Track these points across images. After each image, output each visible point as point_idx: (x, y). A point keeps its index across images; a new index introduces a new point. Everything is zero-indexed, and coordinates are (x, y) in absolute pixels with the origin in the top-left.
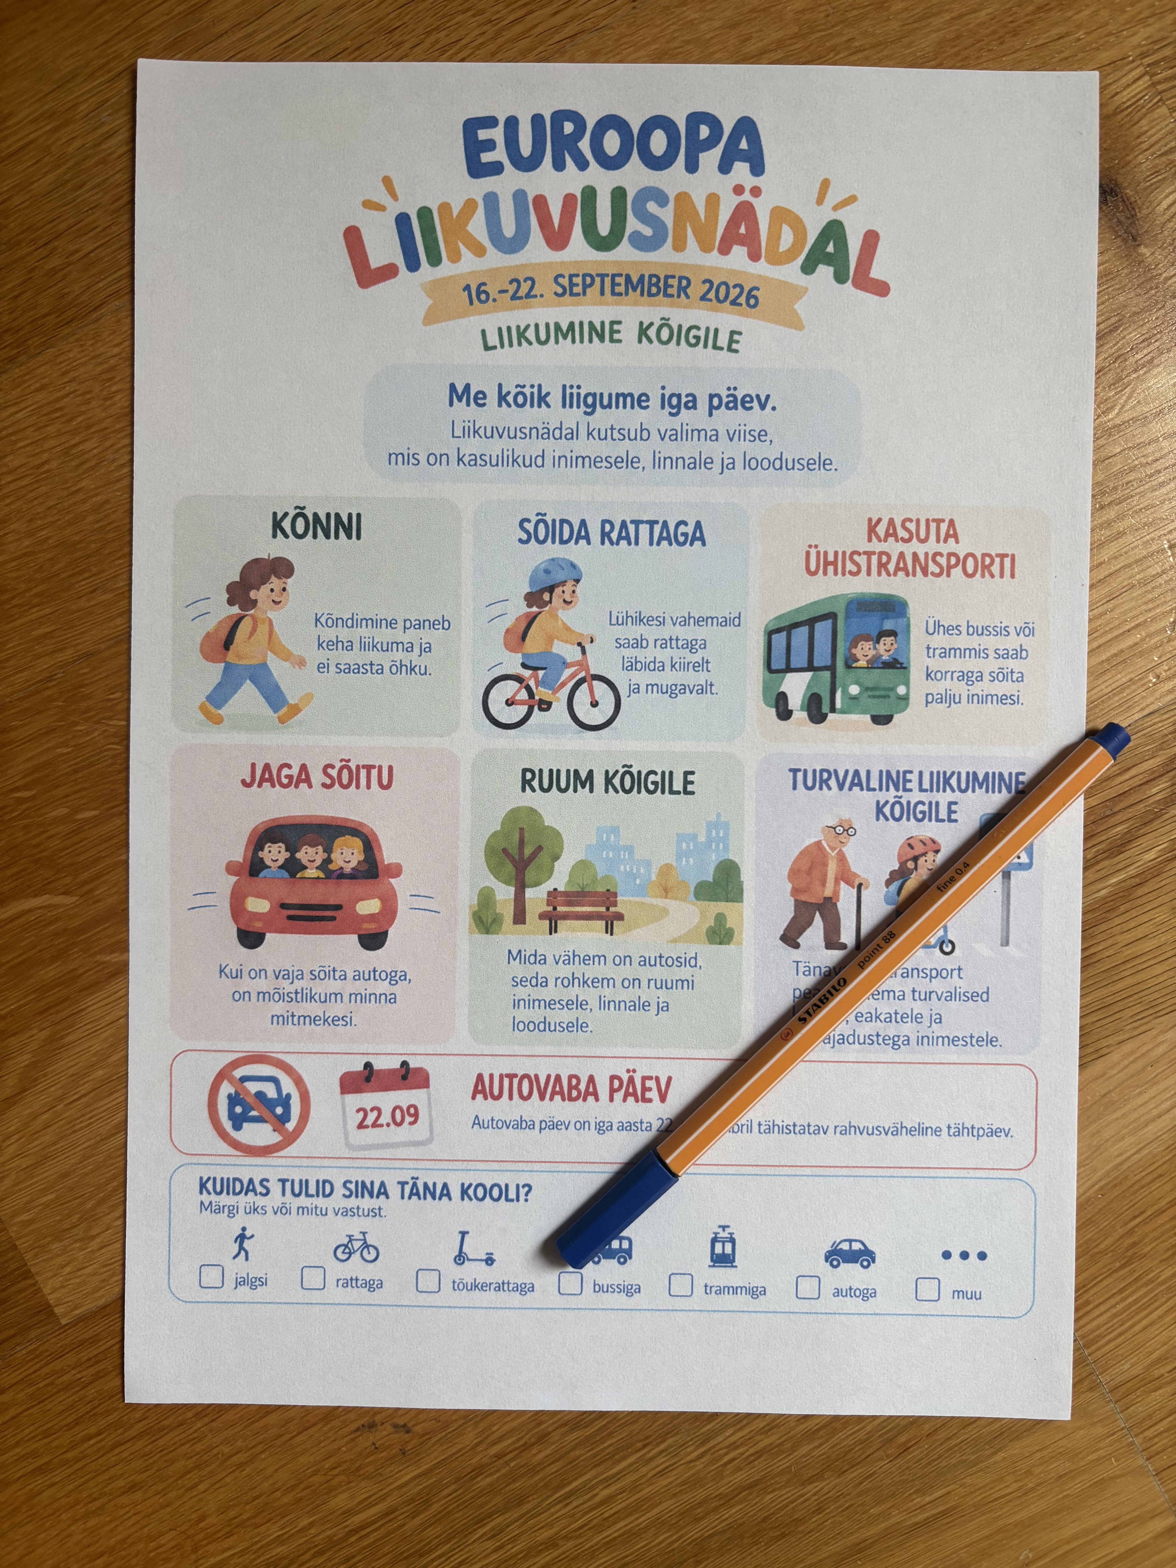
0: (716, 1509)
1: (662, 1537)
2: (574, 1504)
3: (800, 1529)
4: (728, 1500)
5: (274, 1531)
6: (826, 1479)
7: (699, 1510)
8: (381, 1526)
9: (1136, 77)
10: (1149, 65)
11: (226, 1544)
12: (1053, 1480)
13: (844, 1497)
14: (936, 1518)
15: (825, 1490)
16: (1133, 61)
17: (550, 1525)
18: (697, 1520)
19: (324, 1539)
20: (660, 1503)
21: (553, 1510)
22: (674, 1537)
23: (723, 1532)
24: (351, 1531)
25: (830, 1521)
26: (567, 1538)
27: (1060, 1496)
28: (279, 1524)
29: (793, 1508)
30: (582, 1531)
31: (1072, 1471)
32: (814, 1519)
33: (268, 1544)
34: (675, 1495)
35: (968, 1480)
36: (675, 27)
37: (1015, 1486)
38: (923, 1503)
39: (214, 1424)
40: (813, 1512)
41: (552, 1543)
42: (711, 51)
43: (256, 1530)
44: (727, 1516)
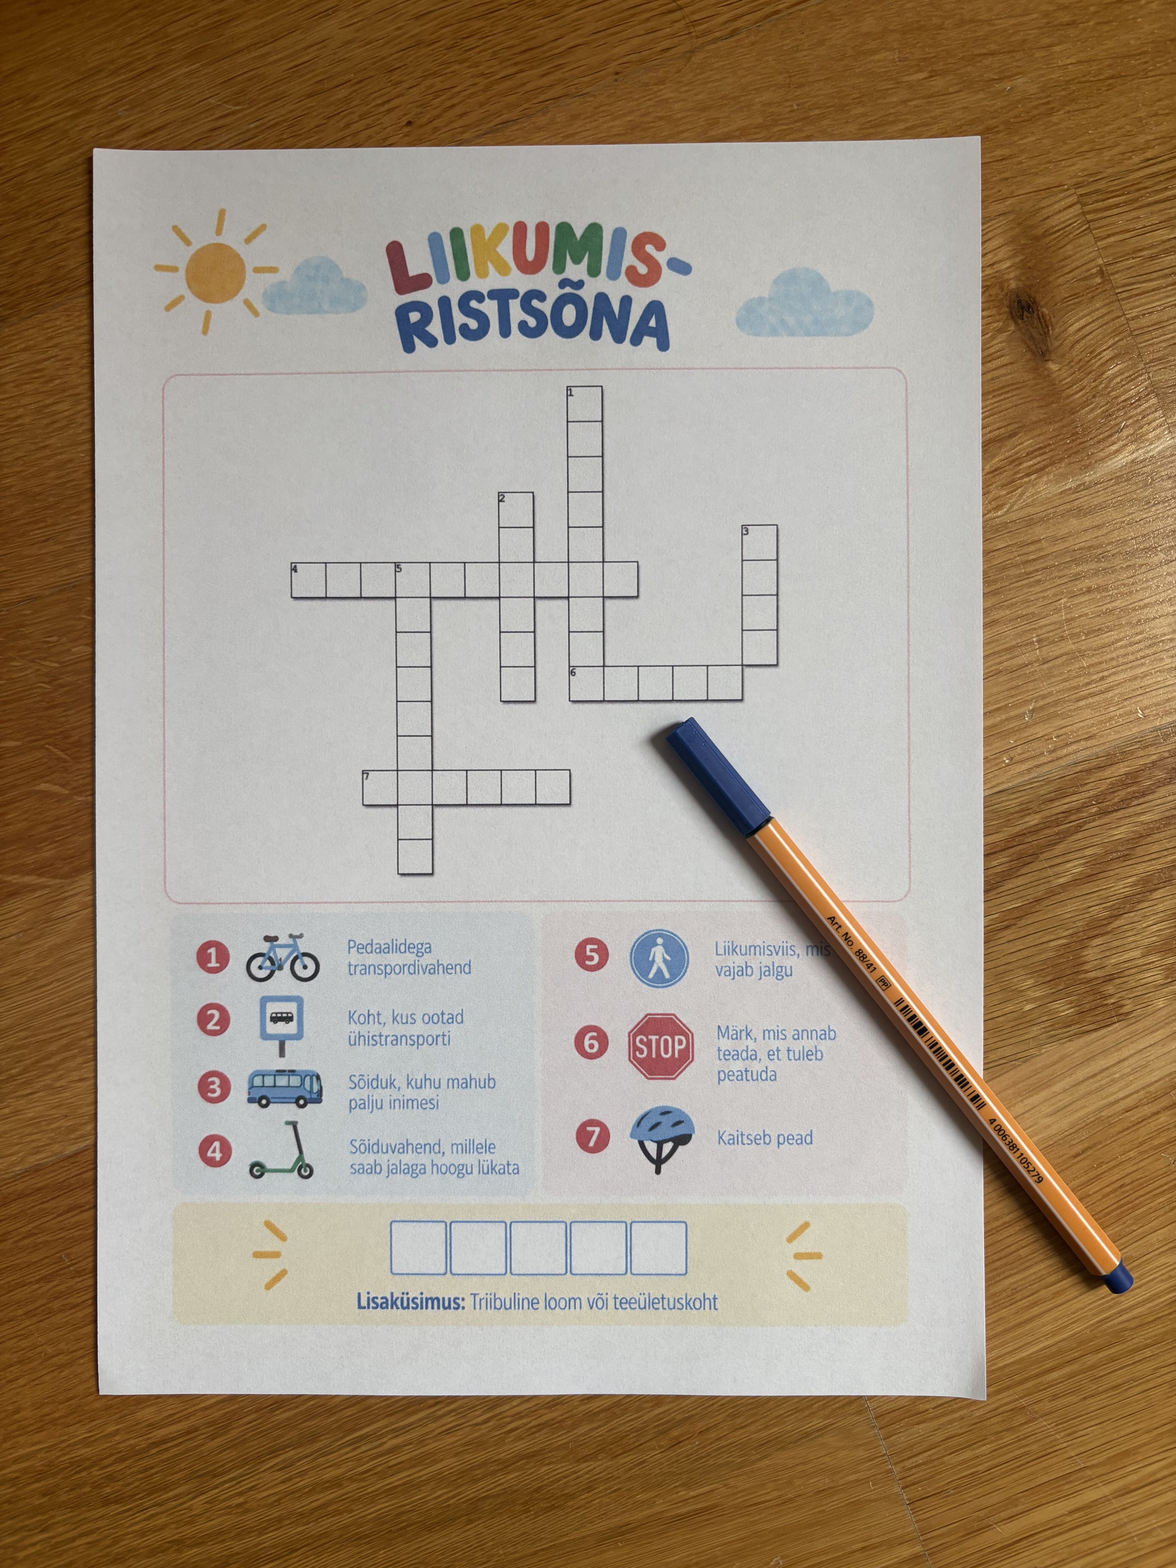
0: (494, 1473)
1: (439, 1493)
2: (363, 1449)
3: (570, 1504)
4: (506, 1466)
5: (81, 1432)
6: (600, 1460)
7: (478, 1472)
8: (181, 1443)
9: (1069, 204)
10: (1081, 195)
11: (36, 1438)
12: (811, 1494)
13: (614, 1480)
14: (697, 1513)
15: (598, 1470)
16: (1068, 190)
17: (337, 1465)
18: (476, 1481)
19: (126, 1447)
20: (442, 1460)
21: (342, 1451)
22: (451, 1494)
23: (498, 1495)
24: (153, 1443)
25: (597, 1501)
26: (351, 1479)
27: (816, 1510)
28: (88, 1427)
29: (565, 1483)
30: (366, 1475)
31: (831, 1488)
32: (583, 1497)
33: (75, 1444)
34: (456, 1454)
35: (732, 1482)
36: (649, 103)
37: (775, 1494)
38: (687, 1497)
39: (42, 1324)
40: (583, 1490)
41: (336, 1483)
42: (680, 129)
43: (66, 1430)
44: (503, 1481)
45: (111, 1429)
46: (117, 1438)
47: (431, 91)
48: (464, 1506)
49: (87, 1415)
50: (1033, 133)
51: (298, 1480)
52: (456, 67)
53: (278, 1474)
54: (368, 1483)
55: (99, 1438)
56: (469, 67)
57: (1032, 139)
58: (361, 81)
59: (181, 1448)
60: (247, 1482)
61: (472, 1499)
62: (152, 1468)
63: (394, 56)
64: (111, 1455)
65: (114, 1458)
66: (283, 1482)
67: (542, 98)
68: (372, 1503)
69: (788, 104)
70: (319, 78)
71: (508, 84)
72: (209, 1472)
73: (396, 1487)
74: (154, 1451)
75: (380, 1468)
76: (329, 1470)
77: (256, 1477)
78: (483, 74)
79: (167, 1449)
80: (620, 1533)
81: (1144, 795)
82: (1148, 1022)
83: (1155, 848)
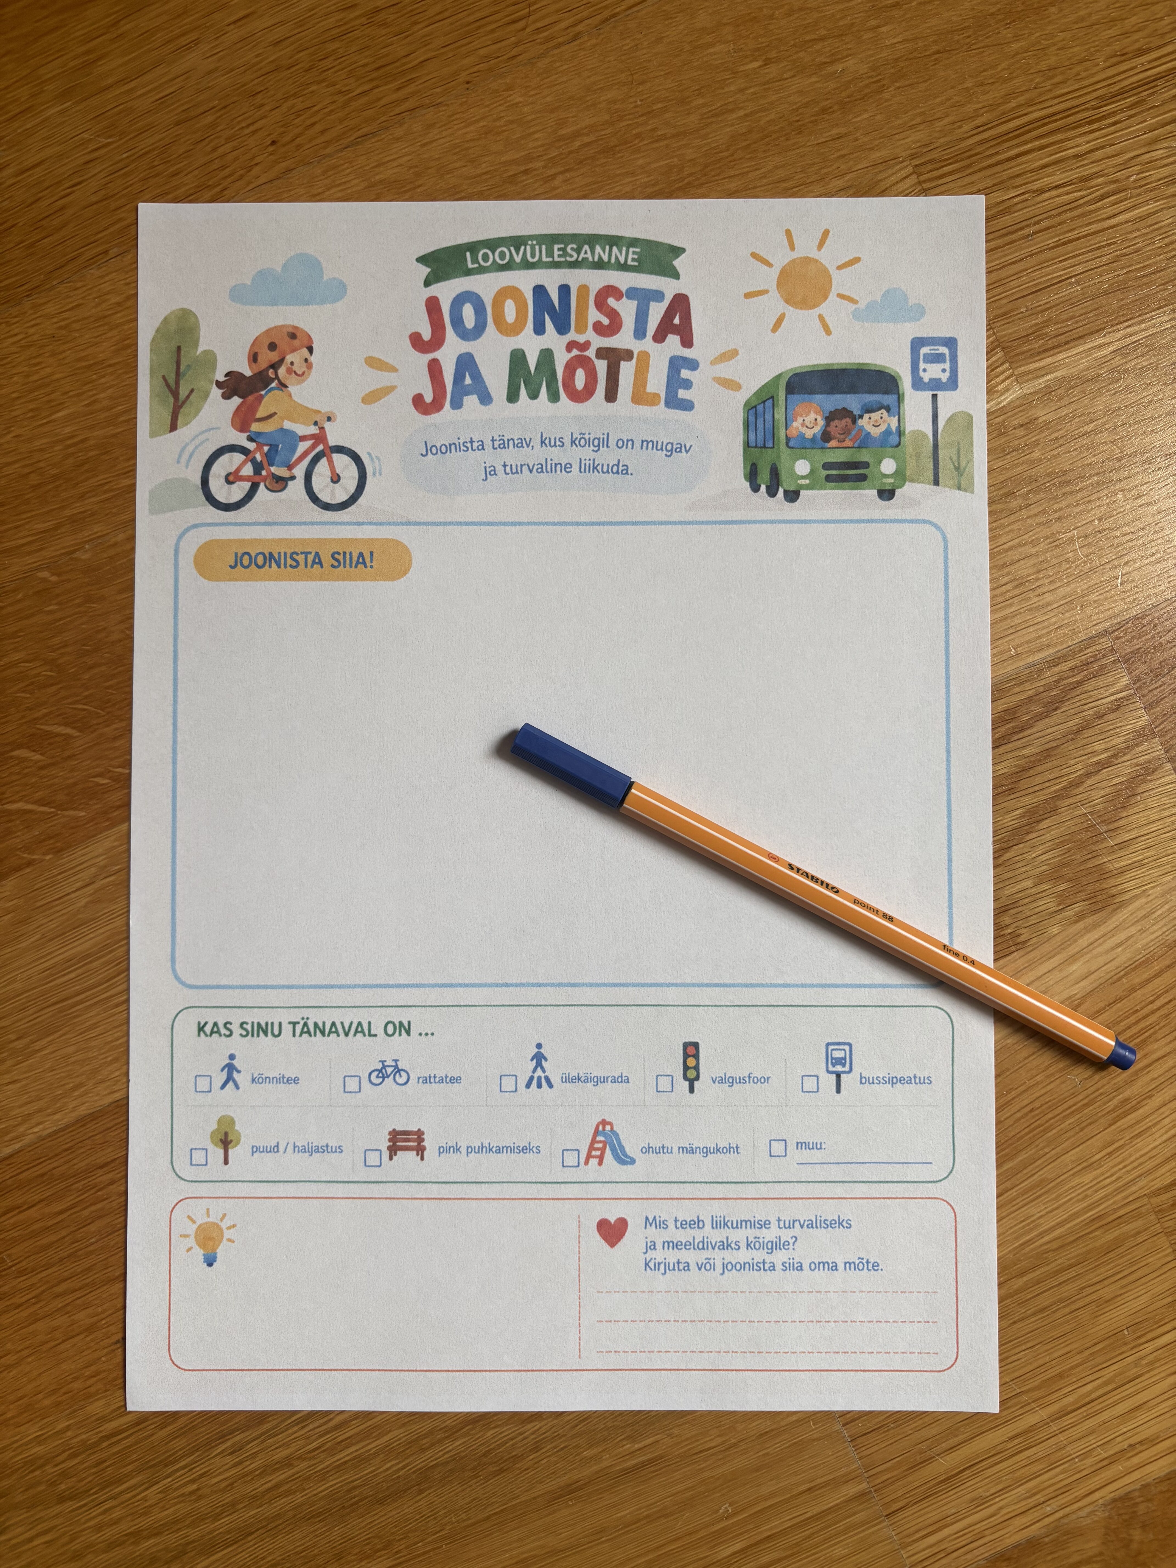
10: (916, 166)
12: (754, 1438)
13: (560, 1438)
14: (643, 1465)
15: (543, 1430)
16: (903, 161)
17: (287, 1445)
18: (423, 1450)
20: (390, 1431)
21: (290, 1431)
22: (401, 1465)
23: (448, 1463)
25: (545, 1460)
27: (761, 1453)
28: (38, 1425)
29: (513, 1445)
31: (773, 1430)
32: (531, 1457)
33: (27, 1443)
35: (676, 1431)
37: (719, 1440)
45: (61, 1426)
46: (69, 1433)
47: (293, 111)
48: (414, 1476)
49: (37, 1414)
50: (866, 110)
51: (248, 1463)
52: (314, 88)
53: (228, 1459)
54: (318, 1460)
55: (49, 1436)
56: (327, 86)
57: (865, 116)
58: (225, 107)
59: (131, 1440)
60: (198, 1469)
61: (421, 1469)
62: (105, 1461)
63: (255, 82)
64: (64, 1452)
65: (67, 1453)
66: (235, 1465)
67: (398, 110)
68: (324, 1479)
69: (631, 100)
70: (185, 107)
71: (364, 100)
72: (161, 1462)
73: (346, 1462)
74: (105, 1444)
75: (329, 1444)
76: (278, 1450)
77: (207, 1463)
78: (340, 92)
79: (118, 1442)
80: (570, 1491)
81: (1022, 730)
82: (1047, 948)
83: (1038, 779)
